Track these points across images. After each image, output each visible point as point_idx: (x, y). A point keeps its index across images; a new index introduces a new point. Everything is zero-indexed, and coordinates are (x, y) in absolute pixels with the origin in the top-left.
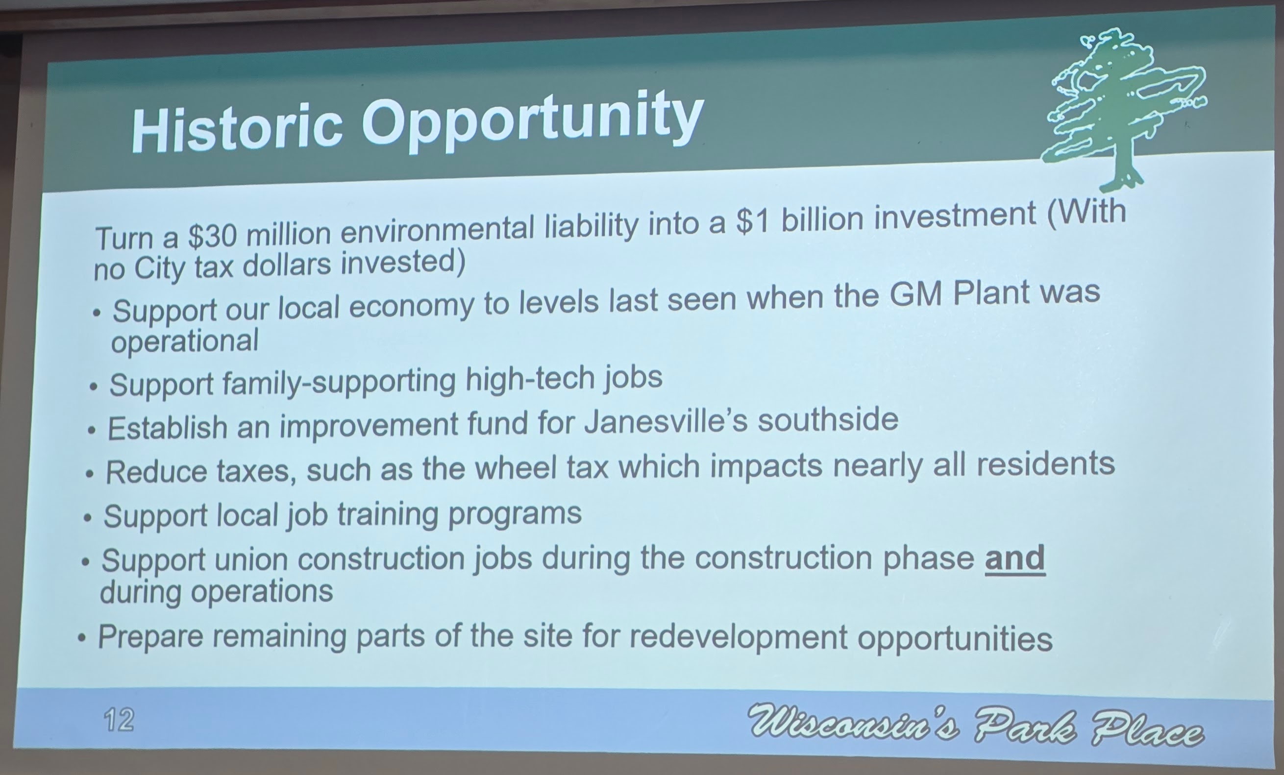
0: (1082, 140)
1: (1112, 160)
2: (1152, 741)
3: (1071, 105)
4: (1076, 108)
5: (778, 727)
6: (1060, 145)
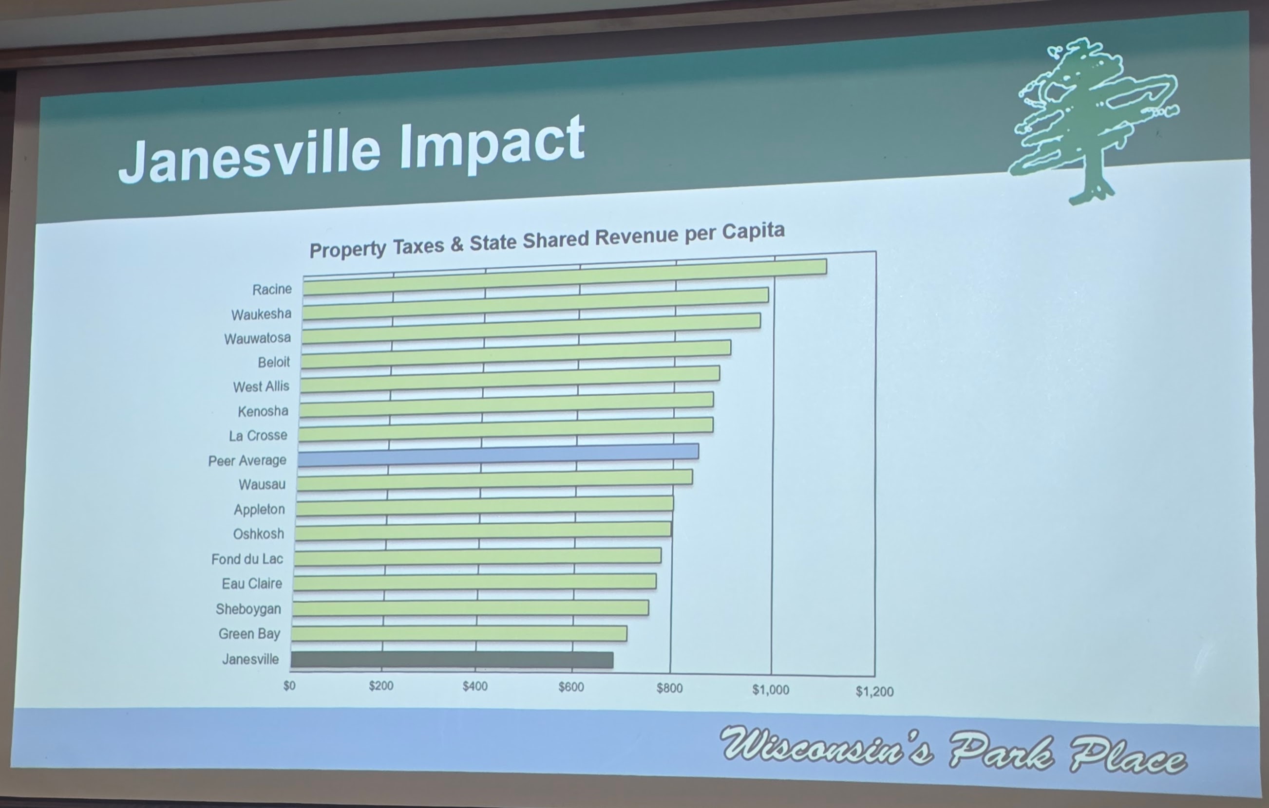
0: (1050, 152)
1: (1081, 172)
2: (1133, 768)
3: (1040, 116)
4: (1044, 120)
5: (749, 751)
6: (1027, 158)
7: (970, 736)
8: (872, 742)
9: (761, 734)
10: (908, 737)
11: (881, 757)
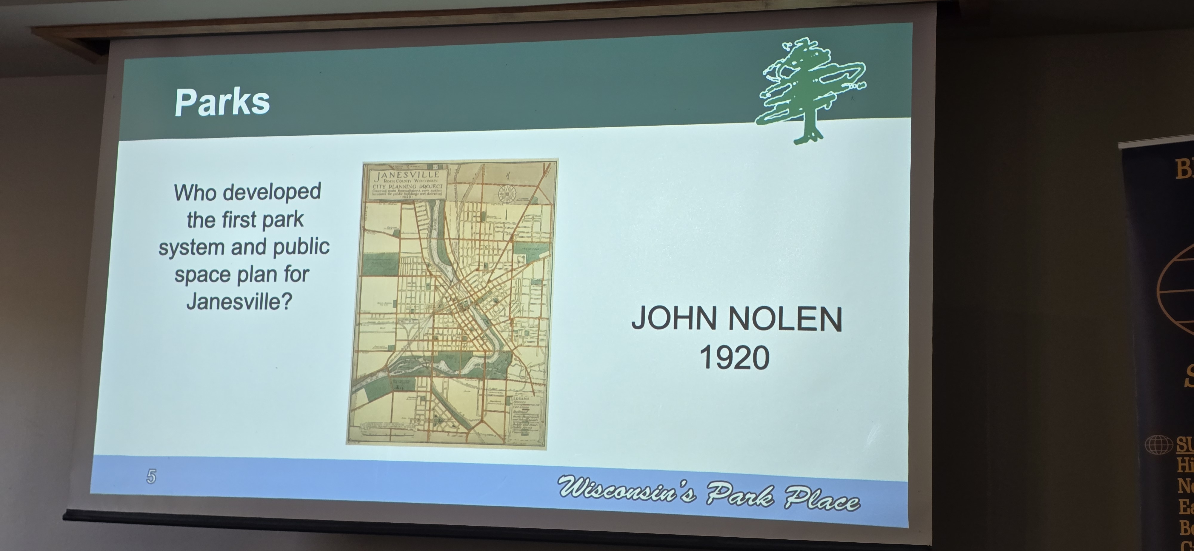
0: (782, 110)
1: (802, 124)
2: (825, 507)
3: (776, 87)
4: (779, 90)
5: (577, 491)
6: (768, 114)
7: (720, 484)
8: (656, 488)
9: (584, 481)
10: (680, 485)
11: (662, 497)
